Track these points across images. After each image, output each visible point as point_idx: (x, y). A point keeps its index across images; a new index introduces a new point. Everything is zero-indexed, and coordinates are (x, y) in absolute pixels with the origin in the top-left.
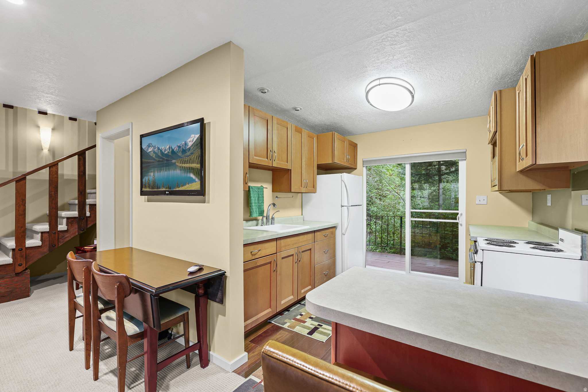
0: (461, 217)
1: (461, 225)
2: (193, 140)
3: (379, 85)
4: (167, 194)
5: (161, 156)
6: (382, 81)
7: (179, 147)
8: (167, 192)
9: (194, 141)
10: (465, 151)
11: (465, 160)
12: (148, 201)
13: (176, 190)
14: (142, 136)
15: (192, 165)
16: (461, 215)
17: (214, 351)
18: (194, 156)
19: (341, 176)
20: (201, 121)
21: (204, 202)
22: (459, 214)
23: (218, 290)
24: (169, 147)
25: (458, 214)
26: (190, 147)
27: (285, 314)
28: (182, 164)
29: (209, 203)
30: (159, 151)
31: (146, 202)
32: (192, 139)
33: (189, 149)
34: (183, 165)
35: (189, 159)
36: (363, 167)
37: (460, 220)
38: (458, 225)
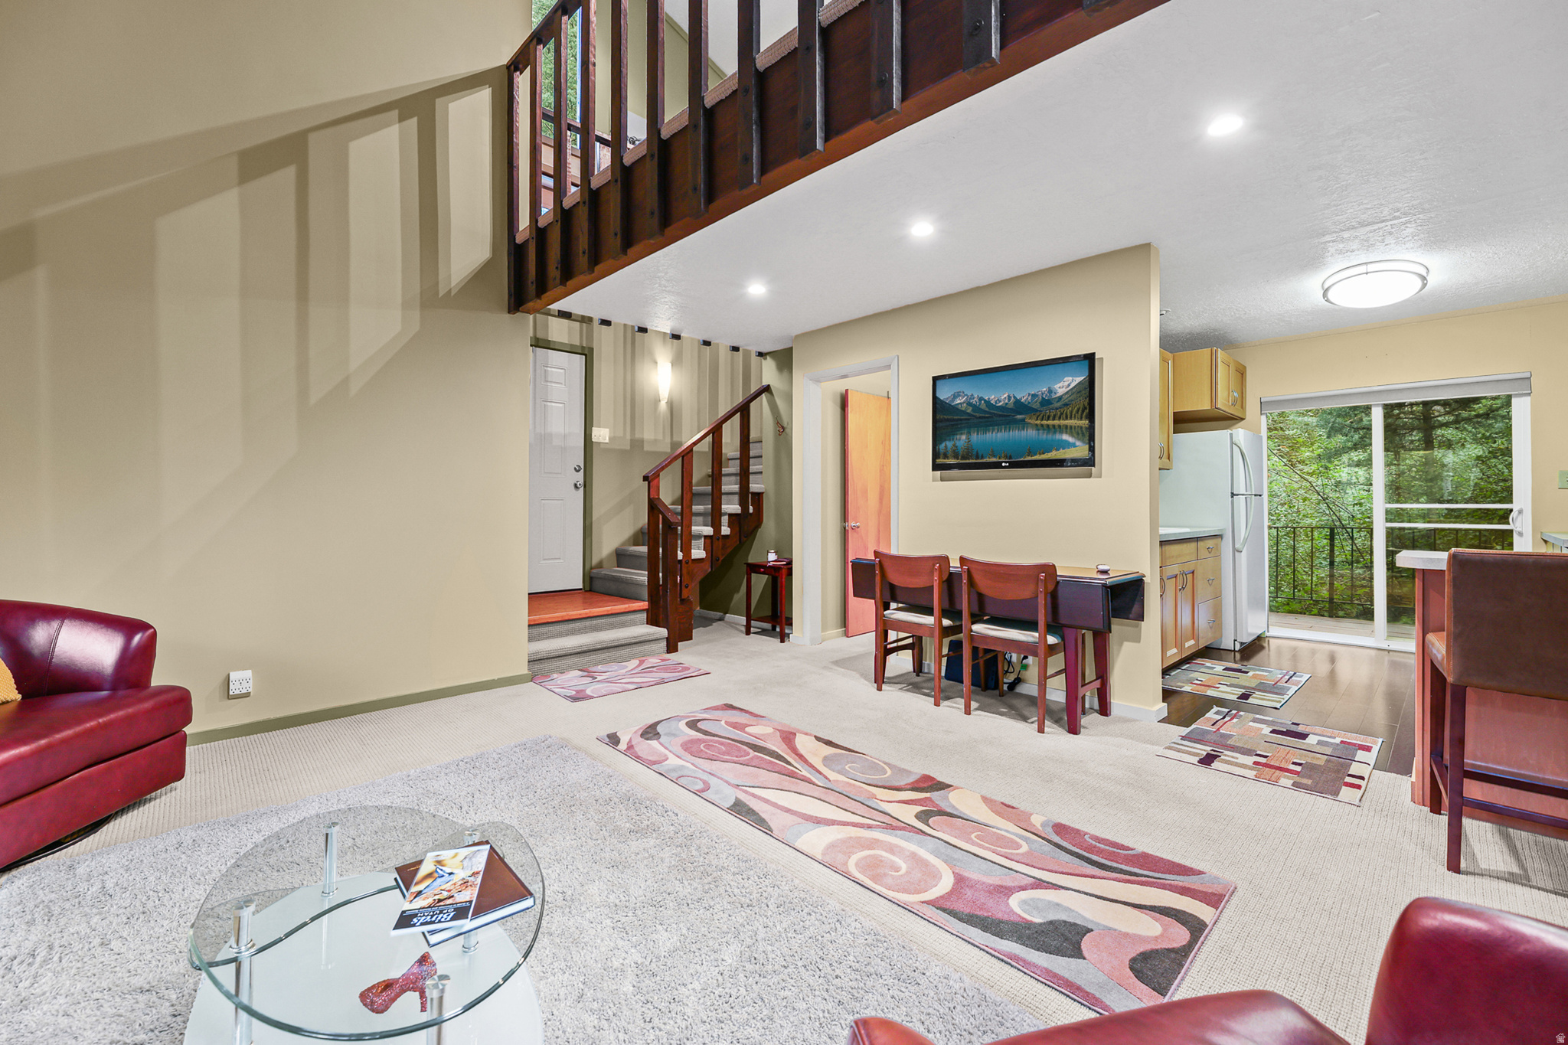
0: (1520, 518)
1: (1520, 534)
2: (1069, 385)
3: (1367, 273)
4: (1005, 467)
5: (987, 409)
6: (1371, 267)
7: (1034, 396)
8: (1003, 464)
9: (1071, 387)
10: (1528, 375)
11: (1529, 394)
12: (942, 480)
13: (1026, 459)
14: (935, 379)
15: (1066, 421)
16: (1520, 512)
17: (1114, 699)
18: (1070, 409)
19: (1231, 435)
20: (1090, 358)
21: (1090, 476)
22: (1514, 511)
23: (1133, 601)
24: (1009, 396)
25: (1511, 510)
26: (1062, 396)
27: (1172, 674)
28: (1042, 420)
29: (1101, 477)
30: (983, 402)
31: (937, 481)
32: (1066, 384)
33: (1060, 398)
34: (1045, 422)
35: (1059, 413)
36: (1261, 414)
37: (1518, 523)
38: (1512, 537)
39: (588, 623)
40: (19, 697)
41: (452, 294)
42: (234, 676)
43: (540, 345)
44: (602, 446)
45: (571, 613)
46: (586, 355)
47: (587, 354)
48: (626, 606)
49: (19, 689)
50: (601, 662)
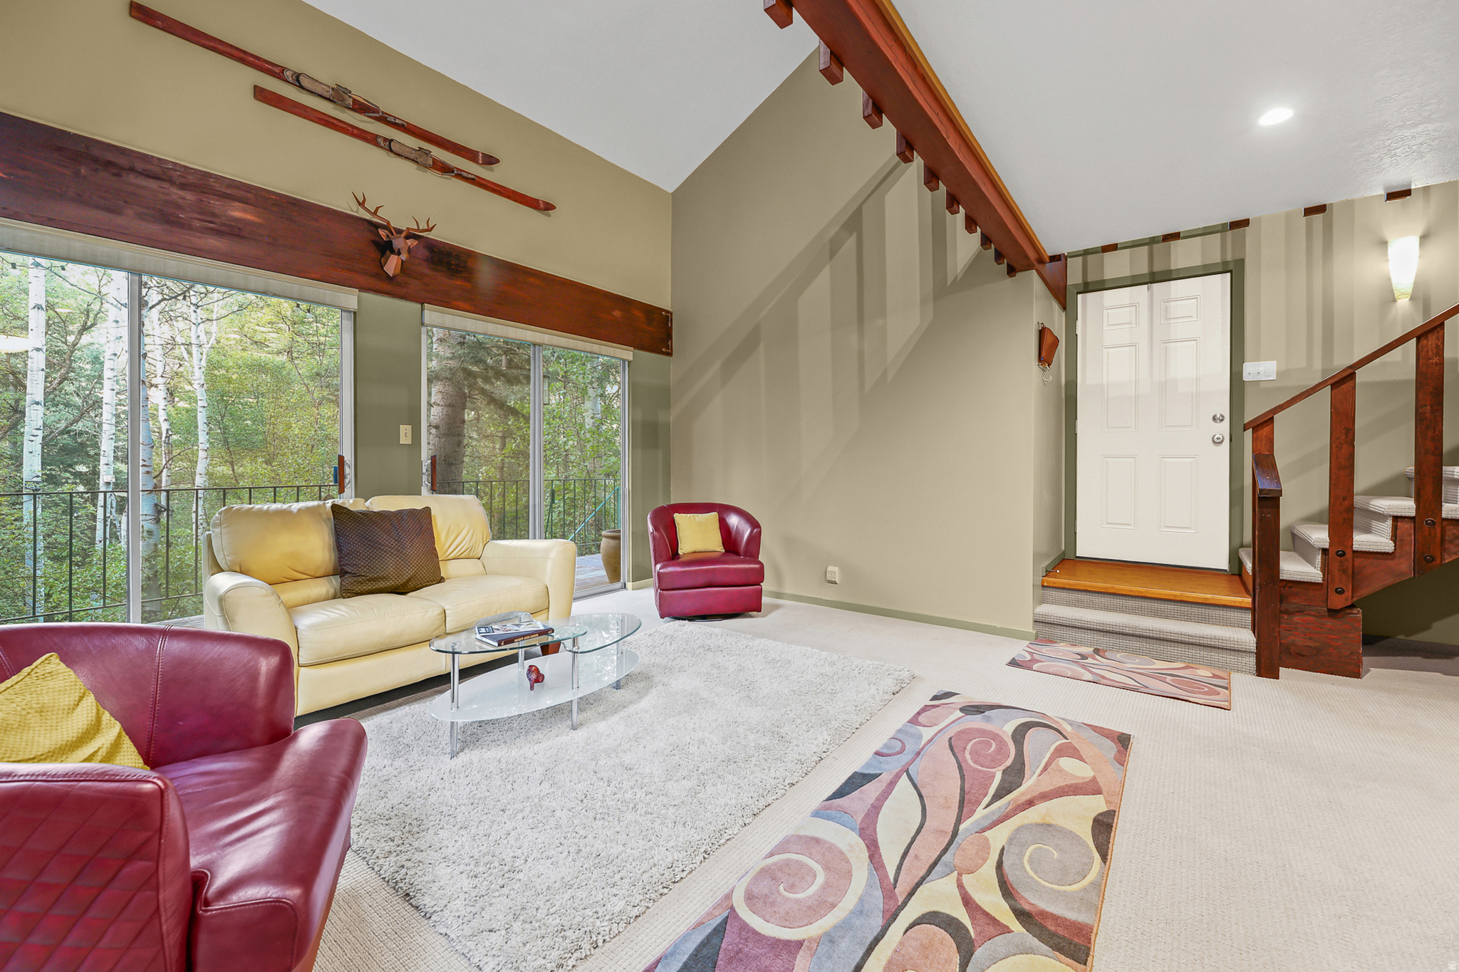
39: (1146, 604)
40: (724, 551)
41: (958, 280)
42: (830, 568)
43: (1090, 288)
44: (1262, 385)
45: (1117, 586)
46: (1231, 271)
47: (1235, 270)
48: (1240, 599)
49: (724, 548)
50: (1120, 649)
